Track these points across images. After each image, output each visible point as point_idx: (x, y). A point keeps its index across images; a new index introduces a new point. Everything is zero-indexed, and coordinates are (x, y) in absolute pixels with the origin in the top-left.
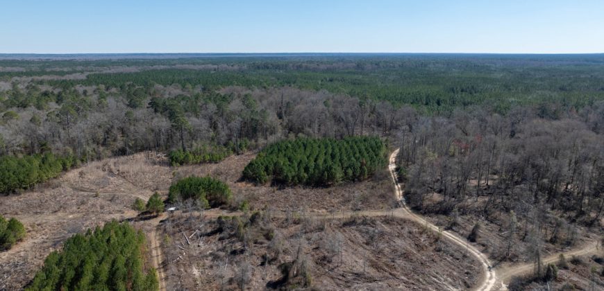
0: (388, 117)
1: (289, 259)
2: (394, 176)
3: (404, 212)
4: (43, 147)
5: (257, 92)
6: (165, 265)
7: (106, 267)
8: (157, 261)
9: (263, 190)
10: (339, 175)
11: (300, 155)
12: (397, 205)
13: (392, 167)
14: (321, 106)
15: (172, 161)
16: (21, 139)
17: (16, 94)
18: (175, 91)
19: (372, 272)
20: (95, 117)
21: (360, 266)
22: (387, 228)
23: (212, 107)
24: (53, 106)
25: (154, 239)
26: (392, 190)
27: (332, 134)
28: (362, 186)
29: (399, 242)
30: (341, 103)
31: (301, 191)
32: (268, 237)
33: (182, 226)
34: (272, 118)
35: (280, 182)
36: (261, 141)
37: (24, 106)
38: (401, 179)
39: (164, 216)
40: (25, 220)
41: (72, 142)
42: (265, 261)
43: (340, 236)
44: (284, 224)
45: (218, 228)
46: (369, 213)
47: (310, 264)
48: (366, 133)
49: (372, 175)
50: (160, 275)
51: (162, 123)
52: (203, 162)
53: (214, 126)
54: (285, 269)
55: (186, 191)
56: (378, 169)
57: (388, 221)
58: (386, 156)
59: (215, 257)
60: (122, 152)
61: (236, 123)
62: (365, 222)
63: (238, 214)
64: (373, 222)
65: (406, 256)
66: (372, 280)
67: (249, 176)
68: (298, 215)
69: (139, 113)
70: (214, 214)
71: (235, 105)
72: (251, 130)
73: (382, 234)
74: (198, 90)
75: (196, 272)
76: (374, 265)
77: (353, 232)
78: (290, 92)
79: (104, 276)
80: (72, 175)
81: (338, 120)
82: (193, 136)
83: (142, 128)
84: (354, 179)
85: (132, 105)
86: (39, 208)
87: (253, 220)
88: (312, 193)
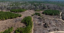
0: (61, 8)
1: (46, 22)
2: (61, 15)
3: (61, 20)
4: (24, 8)
5: (45, 4)
6: (33, 21)
7: (28, 20)
8: (33, 20)
9: (44, 15)
10: (53, 14)
11: (49, 12)
12: (60, 19)
13: (60, 14)
14: (52, 6)
15: (35, 11)
16: (22, 7)
17: (22, 3)
18: (36, 3)
19: (56, 26)
20: (28, 6)
21: (54, 25)
22: (58, 21)
23: (40, 5)
24: (25, 4)
25: (33, 18)
26: (60, 17)
27: (53, 9)
28: (56, 16)
29: (60, 23)
30: (55, 6)
31: (49, 15)
32: (44, 20)
33: (35, 17)
34: (46, 7)
35: (46, 14)
36: (45, 10)
37: (22, 4)
38: (61, 16)
39: (34, 16)
40: (22, 15)
41: (26, 8)
42: (43, 22)
43: (52, 21)
44: (46, 19)
45: (39, 18)
46: (57, 19)
47: (48, 23)
48: (58, 10)
49: (58, 15)
50: (33, 22)
51: (35, 7)
52: (38, 11)
53: (40, 7)
54: (46, 23)
55: (36, 14)
56: (59, 14)
57: (59, 20)
58: (60, 13)
59: (38, 21)
60: (30, 9)
61: (42, 7)
62: (56, 20)
63: (41, 17)
64: (57, 20)
65: (60, 25)
66: (55, 27)
67: (43, 13)
68: (48, 18)
69: (32, 6)
70: (39, 17)
71: (42, 5)
72: (44, 8)
73: (58, 22)
74: (38, 3)
75: (36, 22)
76: (56, 25)
77: (54, 21)
78: (49, 4)
79: (28, 21)
80: (26, 11)
81: (54, 8)
82: (38, 8)
83: (33, 7)
84: (55, 15)
85: (32, 5)
86: (23, 14)
87: (43, 18)
88: (50, 16)
